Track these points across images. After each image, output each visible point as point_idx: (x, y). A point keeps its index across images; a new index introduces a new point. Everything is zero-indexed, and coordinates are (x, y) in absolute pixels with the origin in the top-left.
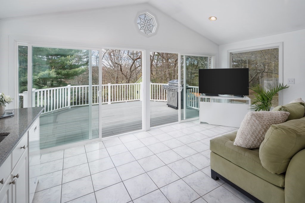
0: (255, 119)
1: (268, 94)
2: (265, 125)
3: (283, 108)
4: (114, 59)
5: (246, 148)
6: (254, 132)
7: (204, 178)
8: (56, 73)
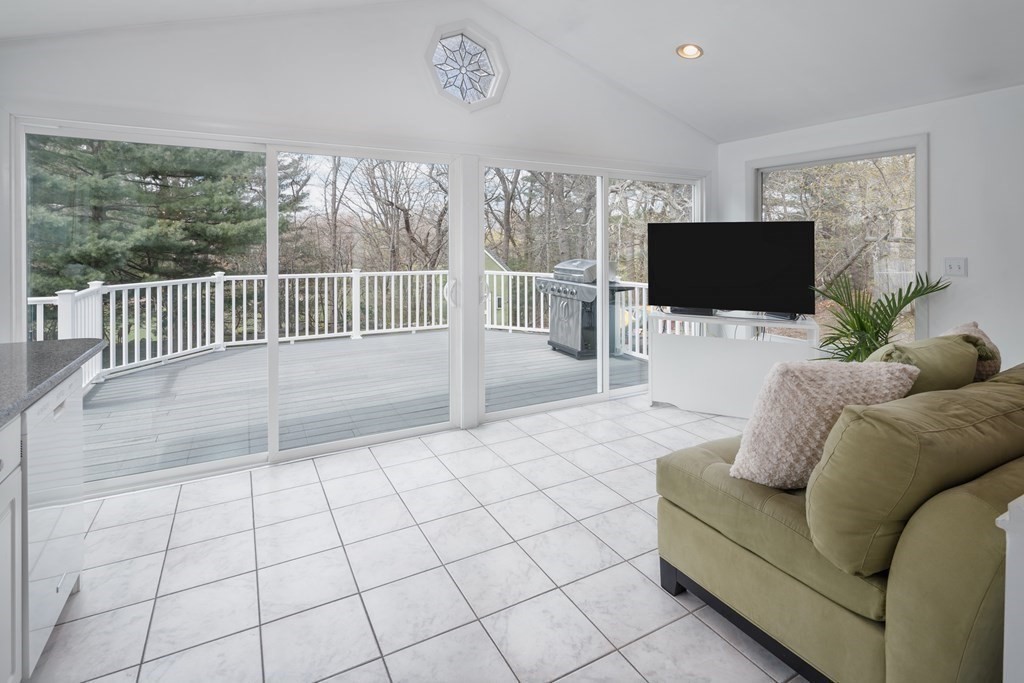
0: (795, 388)
1: (877, 310)
2: (830, 407)
3: (898, 352)
4: (386, 190)
5: (771, 487)
6: (793, 432)
7: (635, 587)
8: (187, 232)
